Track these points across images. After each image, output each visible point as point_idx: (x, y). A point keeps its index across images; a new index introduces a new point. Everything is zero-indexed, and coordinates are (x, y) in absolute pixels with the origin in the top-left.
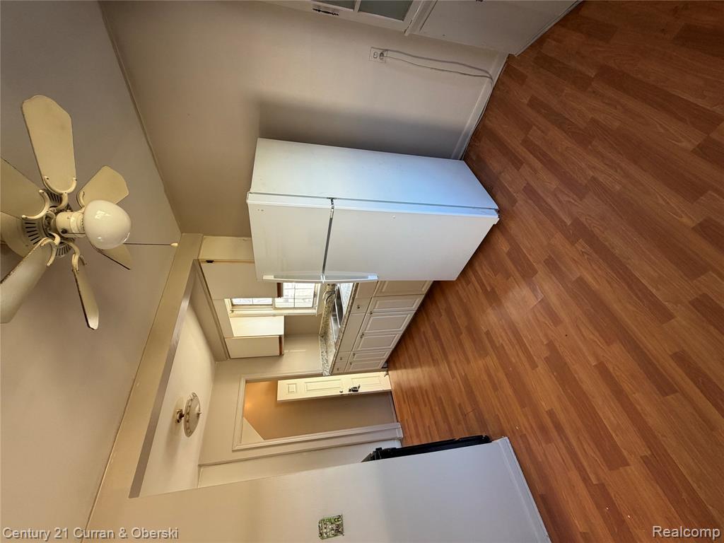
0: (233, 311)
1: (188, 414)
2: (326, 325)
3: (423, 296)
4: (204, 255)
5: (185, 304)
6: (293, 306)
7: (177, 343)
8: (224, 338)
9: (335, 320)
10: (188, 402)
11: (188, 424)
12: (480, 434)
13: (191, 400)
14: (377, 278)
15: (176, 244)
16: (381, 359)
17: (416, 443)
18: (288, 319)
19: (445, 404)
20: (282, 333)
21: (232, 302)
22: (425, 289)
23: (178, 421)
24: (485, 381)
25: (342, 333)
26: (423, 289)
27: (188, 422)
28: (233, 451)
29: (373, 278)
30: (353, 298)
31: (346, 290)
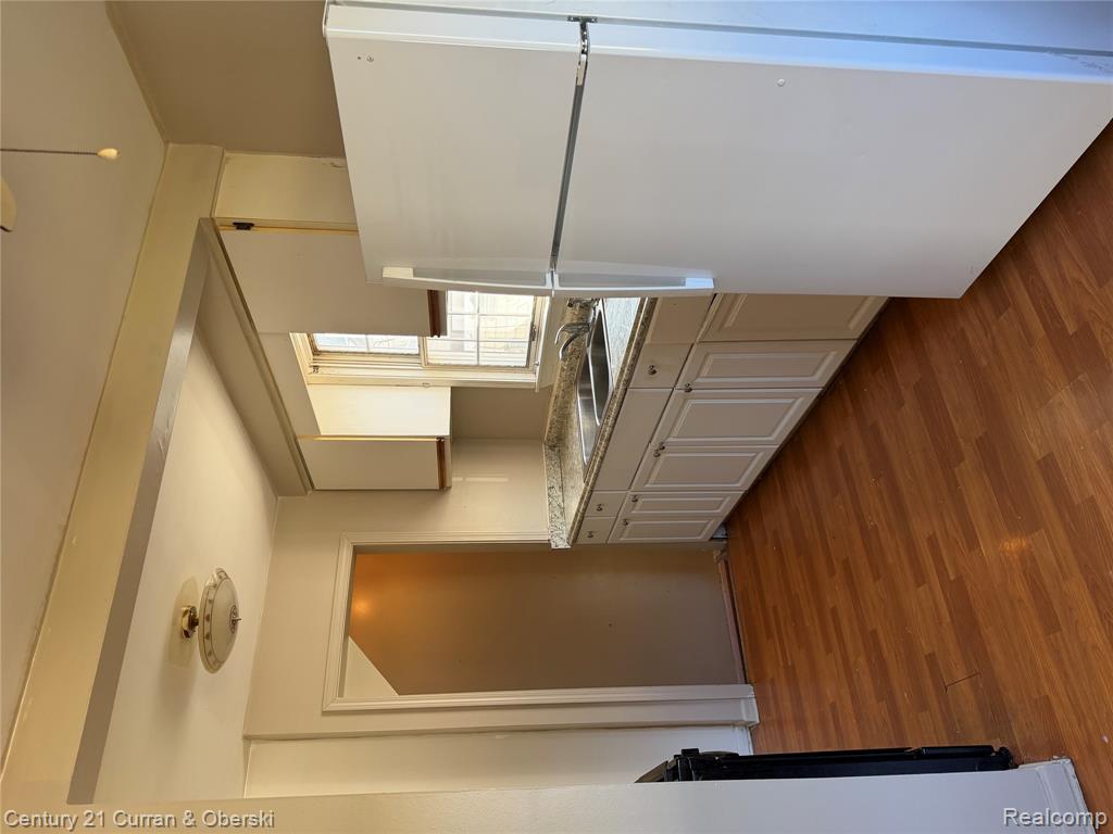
0: (316, 367)
1: (208, 618)
2: (564, 417)
3: (848, 347)
4: (230, 207)
5: (182, 343)
6: (475, 363)
7: (166, 443)
8: (295, 439)
9: (588, 405)
10: (207, 590)
11: (207, 642)
12: (984, 742)
13: (215, 586)
14: (711, 286)
15: (111, 153)
16: (710, 517)
17: (795, 747)
18: (462, 397)
19: (886, 654)
20: (445, 431)
21: (312, 342)
22: (858, 325)
23: (187, 634)
24: (1021, 600)
25: (604, 440)
26: (852, 325)
27: (208, 636)
28: (325, 713)
29: (700, 282)
30: (638, 344)
31: (620, 318)
